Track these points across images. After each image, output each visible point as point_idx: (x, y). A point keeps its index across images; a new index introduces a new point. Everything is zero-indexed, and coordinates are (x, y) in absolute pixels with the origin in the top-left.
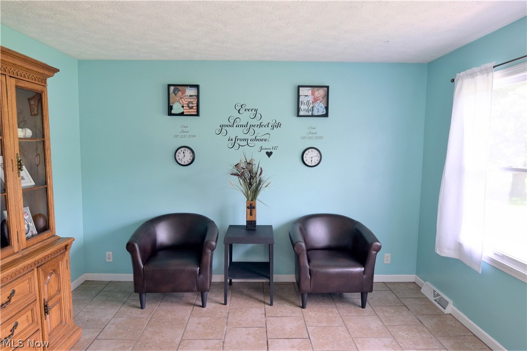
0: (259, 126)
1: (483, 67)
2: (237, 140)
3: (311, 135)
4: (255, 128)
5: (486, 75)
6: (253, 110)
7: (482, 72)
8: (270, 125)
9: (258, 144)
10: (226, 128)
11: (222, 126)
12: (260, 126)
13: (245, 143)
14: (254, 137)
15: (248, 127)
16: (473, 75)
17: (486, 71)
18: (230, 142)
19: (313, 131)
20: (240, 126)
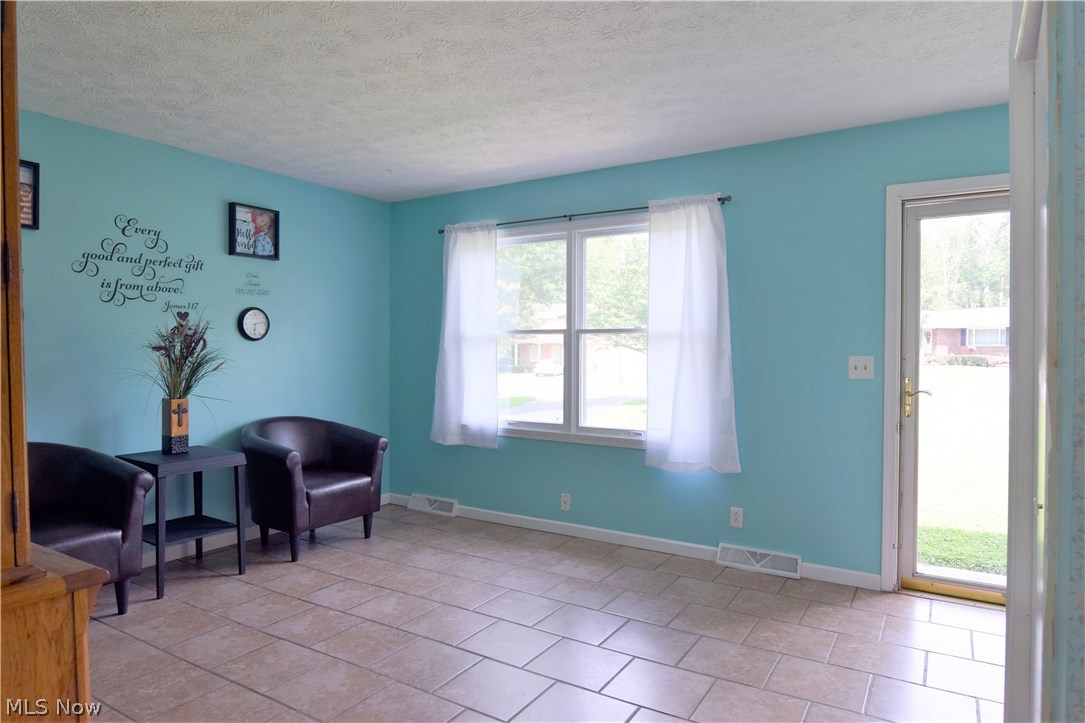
0: (163, 264)
1: (483, 222)
2: (119, 286)
3: (251, 288)
4: (157, 267)
5: (486, 232)
6: (152, 233)
7: (482, 228)
8: (183, 264)
9: (163, 297)
10: (97, 261)
11: (87, 257)
12: (166, 263)
13: (136, 293)
14: (153, 283)
15: (142, 264)
16: (470, 229)
17: (488, 228)
18: (105, 289)
19: (255, 281)
20: (125, 259)
